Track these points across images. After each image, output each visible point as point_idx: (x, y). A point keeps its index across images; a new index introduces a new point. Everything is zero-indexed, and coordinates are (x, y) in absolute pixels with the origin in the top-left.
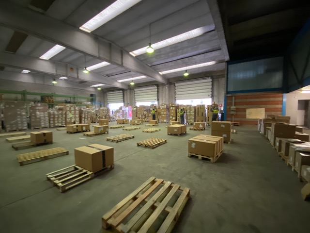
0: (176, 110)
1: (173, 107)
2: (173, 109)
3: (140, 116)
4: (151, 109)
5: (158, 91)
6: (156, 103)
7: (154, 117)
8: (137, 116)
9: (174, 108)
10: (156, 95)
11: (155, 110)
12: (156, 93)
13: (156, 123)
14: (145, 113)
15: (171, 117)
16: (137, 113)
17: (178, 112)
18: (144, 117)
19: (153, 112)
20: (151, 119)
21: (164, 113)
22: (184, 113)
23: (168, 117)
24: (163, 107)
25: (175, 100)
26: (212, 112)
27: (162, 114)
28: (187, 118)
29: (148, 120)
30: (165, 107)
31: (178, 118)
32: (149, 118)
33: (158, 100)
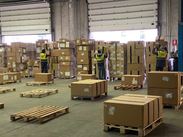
0: (90, 52)
1: (83, 45)
2: (83, 51)
3: (14, 66)
4: (38, 51)
5: (52, 13)
6: (48, 37)
7: (45, 67)
8: (6, 66)
9: (85, 48)
10: (48, 21)
11: (48, 52)
12: (49, 15)
13: (49, 78)
14: (25, 58)
15: (80, 66)
16: (5, 58)
17: (93, 55)
18: (22, 67)
19: (42, 56)
20: (38, 71)
21: (65, 58)
22: (105, 57)
23: (73, 67)
24: (63, 45)
25: (89, 31)
26: (155, 56)
27: (62, 61)
28: (110, 68)
29: (31, 73)
30: (68, 46)
31: (94, 67)
32: (34, 69)
33: (53, 31)
